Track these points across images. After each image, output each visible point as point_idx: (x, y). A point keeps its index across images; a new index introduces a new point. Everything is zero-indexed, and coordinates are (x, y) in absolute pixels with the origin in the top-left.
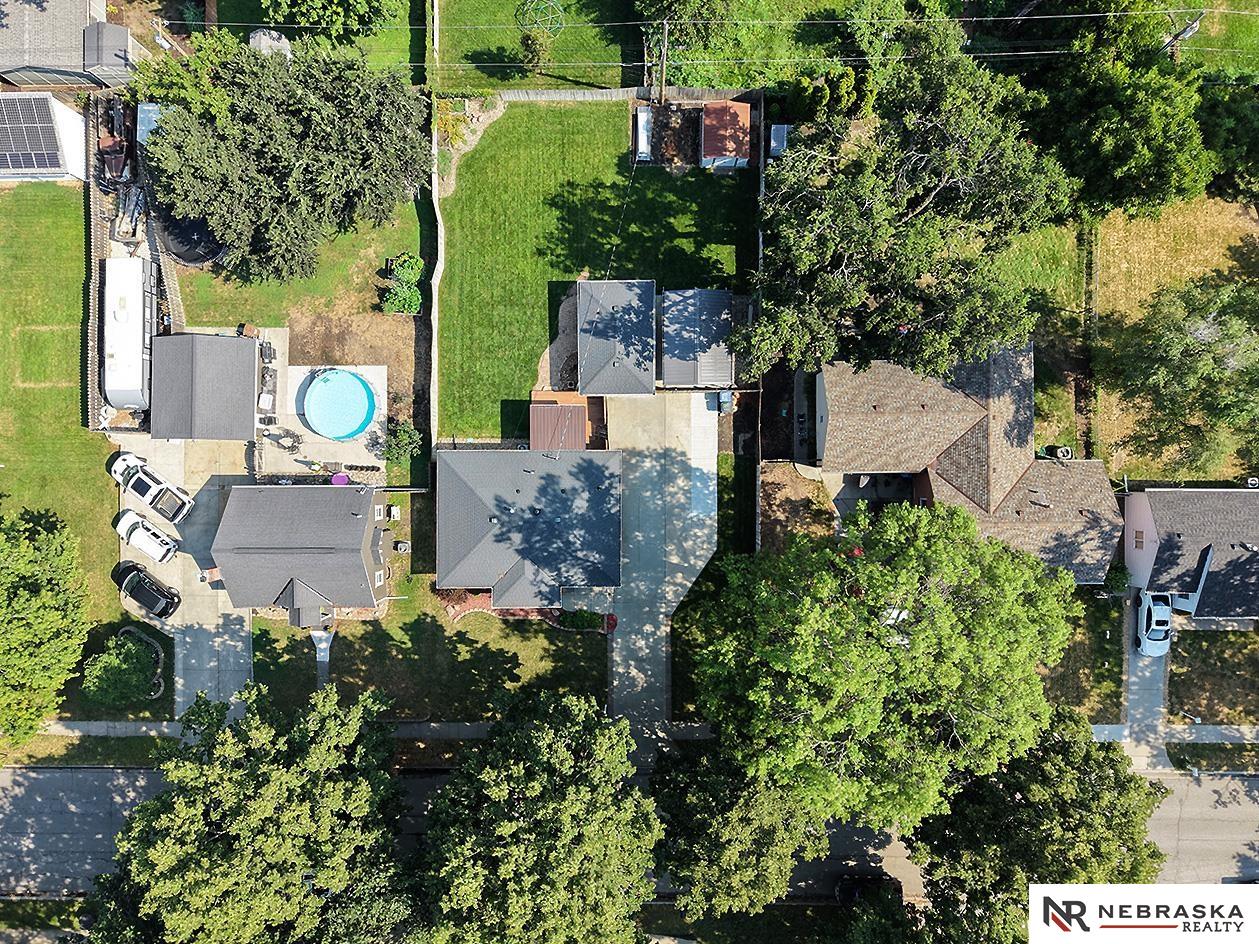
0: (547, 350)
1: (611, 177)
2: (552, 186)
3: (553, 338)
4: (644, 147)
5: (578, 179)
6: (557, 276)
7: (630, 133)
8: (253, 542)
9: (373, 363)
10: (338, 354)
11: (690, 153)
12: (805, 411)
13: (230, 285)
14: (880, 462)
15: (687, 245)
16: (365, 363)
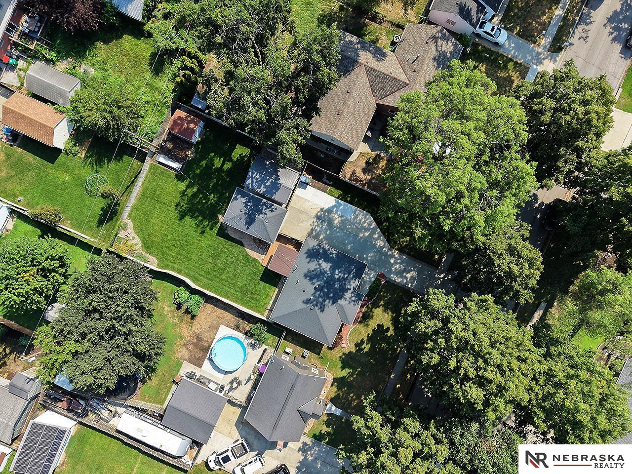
0: (247, 249)
1: (182, 186)
2: (174, 214)
3: (242, 244)
4: (175, 165)
5: (176, 201)
6: (216, 230)
7: (166, 168)
8: (273, 420)
9: (217, 330)
10: (206, 344)
11: (187, 146)
12: (325, 146)
13: (153, 379)
14: (364, 123)
15: (228, 166)
16: (216, 334)
